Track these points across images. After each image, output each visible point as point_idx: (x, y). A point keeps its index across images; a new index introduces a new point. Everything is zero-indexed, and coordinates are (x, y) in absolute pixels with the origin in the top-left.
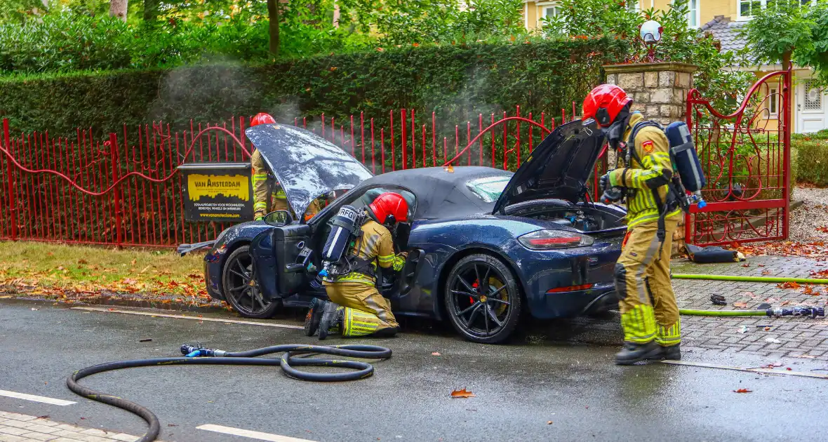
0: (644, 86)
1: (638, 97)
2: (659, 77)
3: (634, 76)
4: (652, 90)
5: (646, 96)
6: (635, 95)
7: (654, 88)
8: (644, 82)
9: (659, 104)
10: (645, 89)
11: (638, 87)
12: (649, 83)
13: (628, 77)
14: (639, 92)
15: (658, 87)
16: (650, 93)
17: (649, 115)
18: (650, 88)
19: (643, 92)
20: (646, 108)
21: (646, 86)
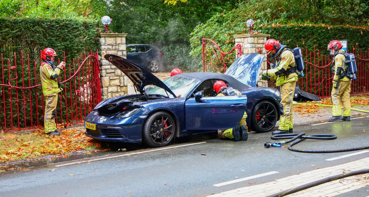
0: (116, 43)
2: (122, 40)
3: (112, 39)
4: (120, 45)
5: (117, 47)
6: (112, 47)
7: (120, 44)
8: (116, 41)
9: (122, 51)
10: (116, 44)
11: (114, 43)
12: (118, 42)
13: (110, 39)
14: (115, 45)
15: (122, 44)
18: (119, 44)
20: (117, 52)
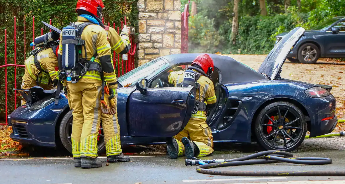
0: (164, 9)
1: (160, 16)
2: (174, 4)
4: (170, 12)
5: (165, 15)
6: (157, 14)
8: (164, 6)
9: (174, 21)
11: (160, 9)
12: (167, 8)
14: (161, 13)
15: (174, 10)
16: (168, 14)
17: (167, 28)
19: (163, 12)
20: (166, 23)
21: (165, 9)
